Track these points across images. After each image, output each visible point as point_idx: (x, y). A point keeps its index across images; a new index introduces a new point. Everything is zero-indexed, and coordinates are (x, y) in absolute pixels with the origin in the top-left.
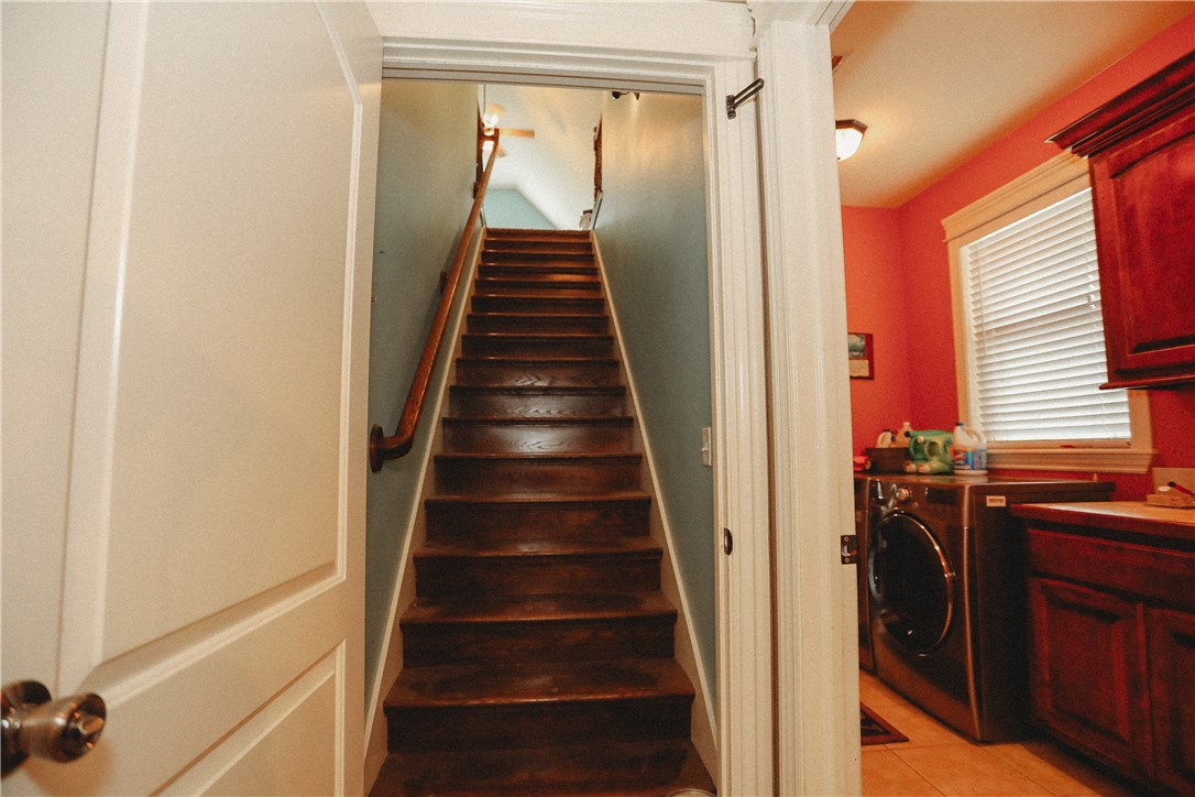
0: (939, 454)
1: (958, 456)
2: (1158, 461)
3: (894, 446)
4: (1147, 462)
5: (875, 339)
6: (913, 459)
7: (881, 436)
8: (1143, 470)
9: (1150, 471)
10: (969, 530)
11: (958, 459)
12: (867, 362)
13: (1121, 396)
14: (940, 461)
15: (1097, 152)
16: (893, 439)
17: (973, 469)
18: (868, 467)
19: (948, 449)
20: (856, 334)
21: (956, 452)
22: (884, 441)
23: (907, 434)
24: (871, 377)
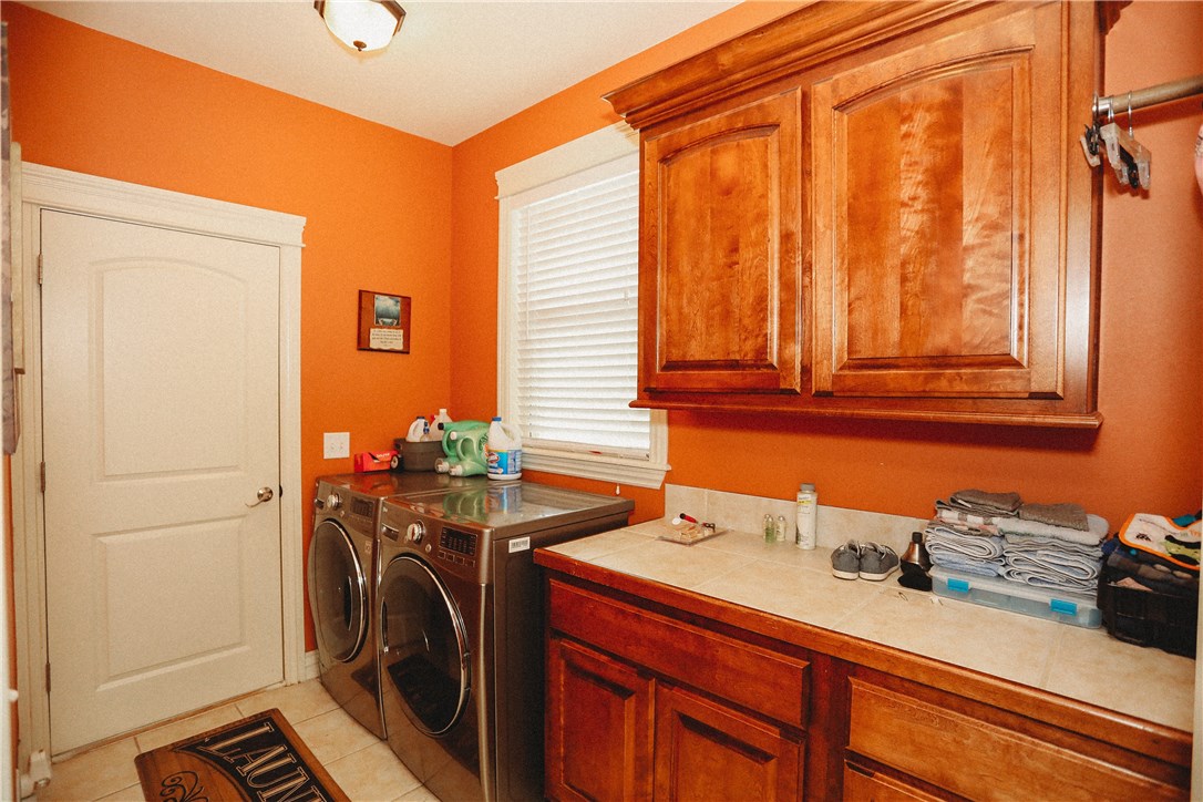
0: (473, 453)
1: (492, 458)
2: (670, 478)
3: (427, 440)
4: (662, 478)
5: (413, 304)
6: (445, 456)
7: (414, 424)
8: (657, 486)
9: (663, 486)
10: (487, 586)
11: (492, 462)
12: (401, 332)
13: (645, 415)
14: (475, 460)
15: (647, 128)
16: (426, 431)
17: (505, 472)
18: (395, 465)
19: (484, 447)
20: (391, 296)
21: (490, 453)
22: (416, 433)
23: (441, 426)
24: (406, 351)
